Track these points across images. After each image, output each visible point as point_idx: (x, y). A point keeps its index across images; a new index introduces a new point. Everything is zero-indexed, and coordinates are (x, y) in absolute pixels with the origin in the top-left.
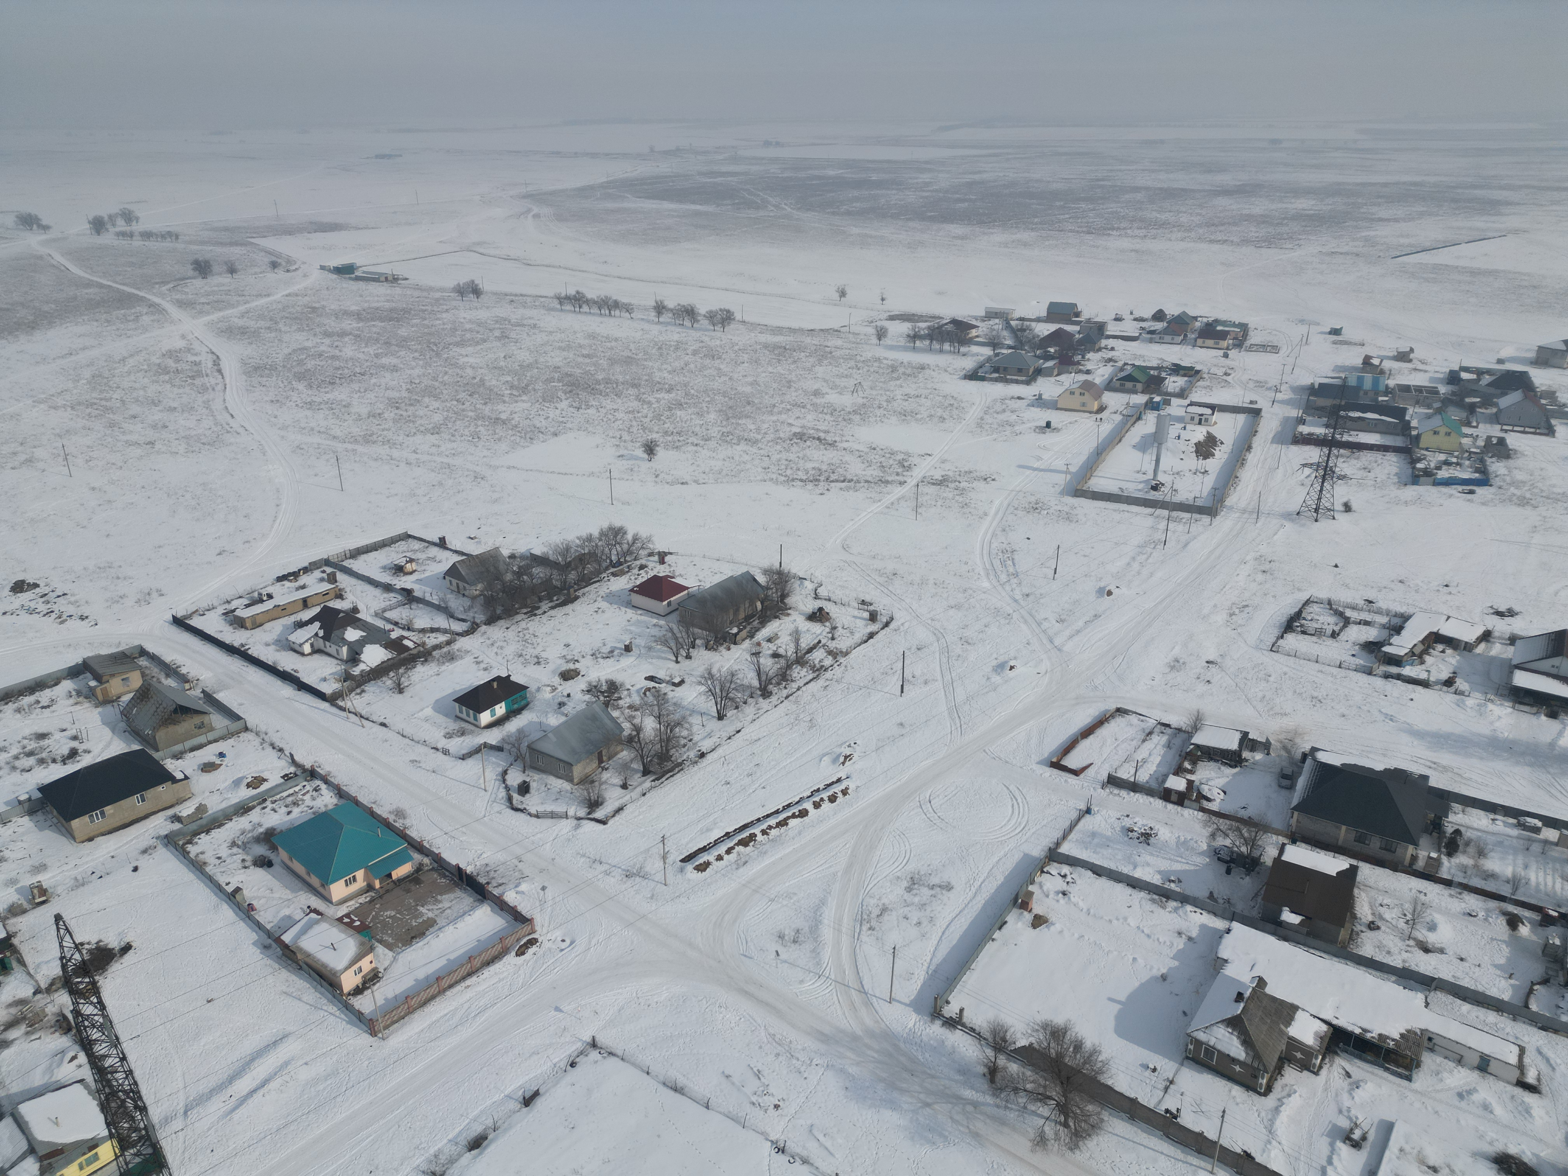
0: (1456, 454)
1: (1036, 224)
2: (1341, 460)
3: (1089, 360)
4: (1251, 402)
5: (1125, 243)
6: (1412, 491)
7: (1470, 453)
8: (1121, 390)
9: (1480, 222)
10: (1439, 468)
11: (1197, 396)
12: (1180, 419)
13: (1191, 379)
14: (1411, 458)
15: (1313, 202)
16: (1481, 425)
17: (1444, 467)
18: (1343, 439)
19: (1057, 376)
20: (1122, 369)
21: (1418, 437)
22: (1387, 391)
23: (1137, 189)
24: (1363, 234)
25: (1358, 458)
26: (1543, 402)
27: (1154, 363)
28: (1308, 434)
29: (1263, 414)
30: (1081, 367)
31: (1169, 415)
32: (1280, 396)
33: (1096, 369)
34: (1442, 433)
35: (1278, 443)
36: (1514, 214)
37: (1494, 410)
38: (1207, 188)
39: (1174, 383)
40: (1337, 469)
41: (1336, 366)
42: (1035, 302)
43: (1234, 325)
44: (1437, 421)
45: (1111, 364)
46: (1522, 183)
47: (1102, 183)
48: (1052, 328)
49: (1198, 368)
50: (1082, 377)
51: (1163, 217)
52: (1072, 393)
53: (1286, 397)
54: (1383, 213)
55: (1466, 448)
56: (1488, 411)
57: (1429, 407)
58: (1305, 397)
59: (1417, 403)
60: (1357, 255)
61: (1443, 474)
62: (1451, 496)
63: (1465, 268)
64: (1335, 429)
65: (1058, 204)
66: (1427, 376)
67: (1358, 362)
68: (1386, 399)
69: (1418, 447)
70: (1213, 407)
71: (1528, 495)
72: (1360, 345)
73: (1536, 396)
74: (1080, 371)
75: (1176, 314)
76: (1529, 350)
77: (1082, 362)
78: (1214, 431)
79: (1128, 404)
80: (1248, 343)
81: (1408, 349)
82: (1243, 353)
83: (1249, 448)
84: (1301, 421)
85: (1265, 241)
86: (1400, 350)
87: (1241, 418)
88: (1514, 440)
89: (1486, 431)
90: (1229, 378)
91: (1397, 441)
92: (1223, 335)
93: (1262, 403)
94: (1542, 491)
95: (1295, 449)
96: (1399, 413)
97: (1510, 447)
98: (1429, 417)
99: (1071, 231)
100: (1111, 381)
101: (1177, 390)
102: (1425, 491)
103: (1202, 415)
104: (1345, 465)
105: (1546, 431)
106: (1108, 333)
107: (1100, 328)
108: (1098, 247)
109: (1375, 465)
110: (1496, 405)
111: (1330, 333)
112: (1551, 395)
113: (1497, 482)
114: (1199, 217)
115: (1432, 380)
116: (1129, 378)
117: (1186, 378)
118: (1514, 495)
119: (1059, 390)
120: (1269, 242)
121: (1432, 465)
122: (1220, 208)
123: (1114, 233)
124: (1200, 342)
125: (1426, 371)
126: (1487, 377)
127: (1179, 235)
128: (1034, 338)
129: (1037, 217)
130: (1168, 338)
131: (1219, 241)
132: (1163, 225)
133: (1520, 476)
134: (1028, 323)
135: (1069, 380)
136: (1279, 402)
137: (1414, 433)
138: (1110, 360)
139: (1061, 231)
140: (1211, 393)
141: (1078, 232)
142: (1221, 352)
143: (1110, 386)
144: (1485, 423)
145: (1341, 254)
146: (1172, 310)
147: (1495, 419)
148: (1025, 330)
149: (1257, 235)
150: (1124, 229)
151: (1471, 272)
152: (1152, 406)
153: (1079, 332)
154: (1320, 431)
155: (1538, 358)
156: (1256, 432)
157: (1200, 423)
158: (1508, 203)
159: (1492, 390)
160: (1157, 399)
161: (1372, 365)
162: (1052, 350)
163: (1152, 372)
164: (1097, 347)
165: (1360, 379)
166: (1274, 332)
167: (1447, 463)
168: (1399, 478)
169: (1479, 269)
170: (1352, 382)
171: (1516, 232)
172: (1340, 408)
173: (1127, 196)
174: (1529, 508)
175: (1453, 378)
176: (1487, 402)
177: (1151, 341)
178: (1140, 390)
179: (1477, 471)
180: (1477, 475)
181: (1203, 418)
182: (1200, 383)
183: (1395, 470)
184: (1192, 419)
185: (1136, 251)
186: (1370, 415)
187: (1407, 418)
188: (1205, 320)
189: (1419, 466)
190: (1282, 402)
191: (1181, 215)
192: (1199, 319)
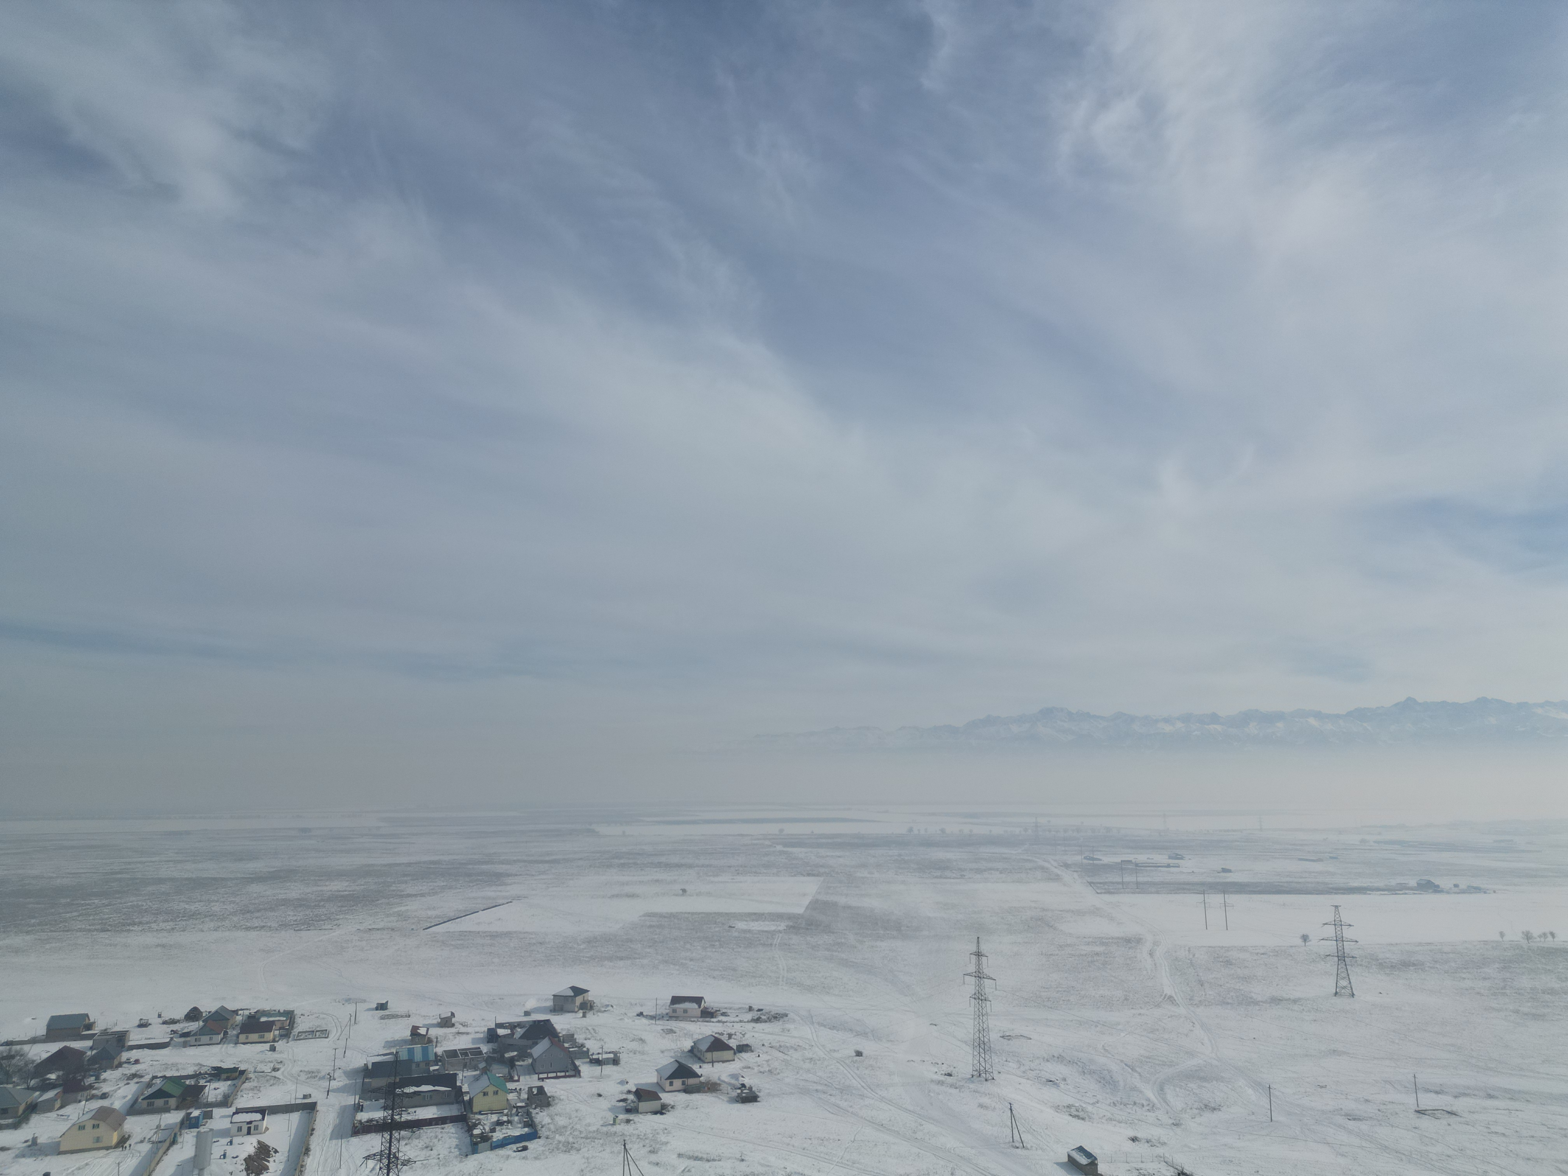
0: (506, 1111)
1: (34, 925)
2: (403, 1143)
3: (105, 1080)
4: (305, 1097)
5: (149, 939)
6: (473, 1162)
7: (517, 1107)
8: (150, 1110)
9: (490, 892)
10: (493, 1130)
11: (244, 1101)
12: (225, 1133)
13: (235, 1082)
14: (468, 1125)
15: (347, 884)
16: (522, 1078)
17: (498, 1128)
18: (403, 1120)
19: (62, 1107)
20: (149, 1085)
21: (471, 1100)
22: (438, 1059)
23: (161, 881)
24: (396, 910)
25: (419, 1137)
26: (566, 1045)
27: (190, 1071)
28: (368, 1121)
29: (318, 1108)
30: (94, 1092)
31: (211, 1130)
32: (334, 1084)
33: (115, 1091)
34: (491, 1093)
35: (337, 1139)
36: (515, 883)
37: (530, 1061)
38: (239, 875)
39: (214, 1090)
40: (401, 1154)
41: (387, 1042)
42: (29, 1019)
43: (280, 1014)
44: (484, 1081)
45: (136, 1080)
46: (515, 858)
47: (119, 876)
48: (54, 1047)
49: (242, 1067)
50: (96, 1104)
51: (193, 907)
52: (82, 1128)
53: (341, 1084)
54: (410, 888)
55: (513, 1103)
56: (525, 1063)
57: (475, 1068)
58: (360, 1081)
59: (465, 1066)
60: (393, 930)
61: (498, 1136)
62: (508, 1157)
63: (485, 932)
64: (393, 1109)
65: (63, 901)
66: (468, 1038)
67: (407, 1034)
68: (437, 1067)
69: (472, 1113)
70: (262, 1111)
71: (571, 1140)
72: (406, 1016)
73: (559, 1040)
74: (93, 1097)
75: (213, 1010)
76: (546, 1000)
77: (96, 1085)
78: (266, 1139)
79: (158, 1127)
80: (295, 1031)
81: (450, 1014)
82: (291, 1043)
83: (307, 1151)
84: (359, 1108)
85: (303, 924)
86: (442, 1016)
87: (295, 1117)
88: (552, 1087)
89: (527, 1082)
90: (277, 1074)
91: (452, 1110)
92: (268, 1027)
93: (317, 1096)
94: (581, 1132)
95: (355, 1140)
96: (450, 1080)
97: (549, 1094)
98: (477, 1079)
99: (80, 930)
100: (135, 1101)
101: (220, 1098)
102: (486, 1158)
103: (250, 1122)
104: (408, 1147)
105: (572, 1073)
106: (130, 1043)
107: (120, 1040)
108: (115, 945)
109: (435, 1141)
110: (530, 1055)
111: (377, 1009)
112: (571, 1037)
113: (543, 1132)
114: (232, 905)
115: (475, 1041)
116: (160, 1094)
117: (229, 1082)
118: (560, 1142)
119: (63, 1127)
120: (308, 924)
121: (487, 1129)
122: (255, 895)
123: (136, 928)
124: (242, 1037)
125: (468, 1033)
126: (519, 1030)
127: (212, 925)
128: (26, 1065)
129: (34, 917)
130: (205, 1039)
131: (257, 927)
132: (193, 915)
133: (561, 1121)
134: (18, 1047)
135: (76, 1112)
136: (335, 1091)
137: (466, 1098)
138: (134, 1076)
139: (67, 931)
140: (260, 1095)
141: (89, 930)
142: (267, 1046)
143: (134, 1109)
144: (525, 1075)
145: (378, 929)
146: (208, 1006)
147: (533, 1069)
148: (13, 1057)
149: (295, 918)
150: (147, 923)
151: (490, 936)
152: (189, 1123)
153: (91, 1048)
154: (378, 1115)
155: (555, 1005)
156: (313, 1130)
157: (249, 1133)
158: (508, 875)
159: (525, 1042)
160: (196, 1113)
161: (420, 1035)
162: (53, 1076)
163: (188, 1082)
164: (116, 1062)
165: (411, 1052)
166: (322, 1016)
167: (499, 1123)
168: (460, 1149)
169: (497, 932)
170: (404, 1056)
171: (519, 898)
172: (395, 1085)
173: (150, 889)
174: (573, 1152)
175: (491, 1036)
176: (523, 1055)
177: (185, 1045)
178: (174, 1106)
179: (526, 1125)
180: (526, 1129)
181: (252, 1126)
182: (247, 1085)
183: (454, 1142)
184: (240, 1129)
185: (163, 946)
186: (425, 1088)
187: (458, 1084)
188: (247, 1013)
189: (476, 1132)
190: (338, 1090)
191: (213, 904)
192: (240, 1012)
